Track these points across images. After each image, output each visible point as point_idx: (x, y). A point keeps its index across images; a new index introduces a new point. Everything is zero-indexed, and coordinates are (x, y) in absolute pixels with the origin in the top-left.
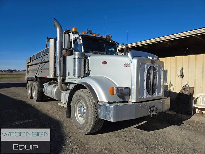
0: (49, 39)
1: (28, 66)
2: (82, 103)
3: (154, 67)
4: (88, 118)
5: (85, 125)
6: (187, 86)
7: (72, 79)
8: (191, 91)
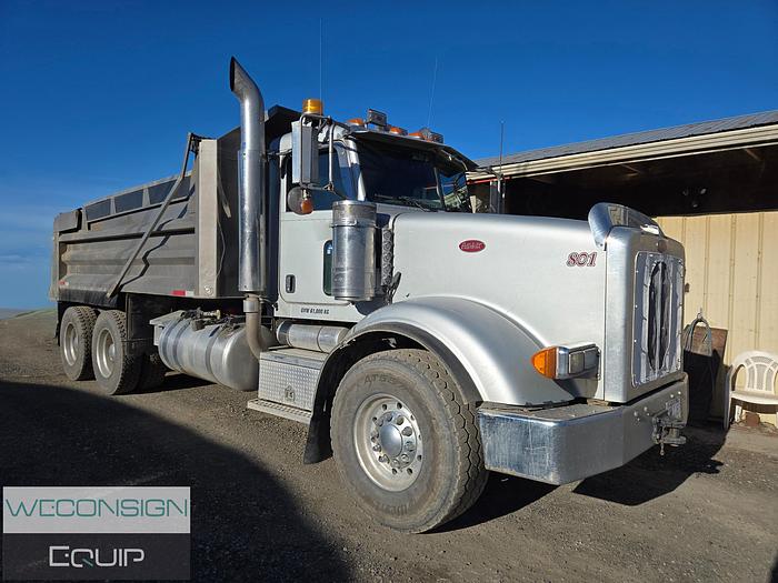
0: (196, 140)
1: (63, 245)
2: (385, 407)
3: (664, 265)
4: (434, 471)
5: (417, 498)
6: (699, 324)
7: (306, 307)
8: (715, 342)
